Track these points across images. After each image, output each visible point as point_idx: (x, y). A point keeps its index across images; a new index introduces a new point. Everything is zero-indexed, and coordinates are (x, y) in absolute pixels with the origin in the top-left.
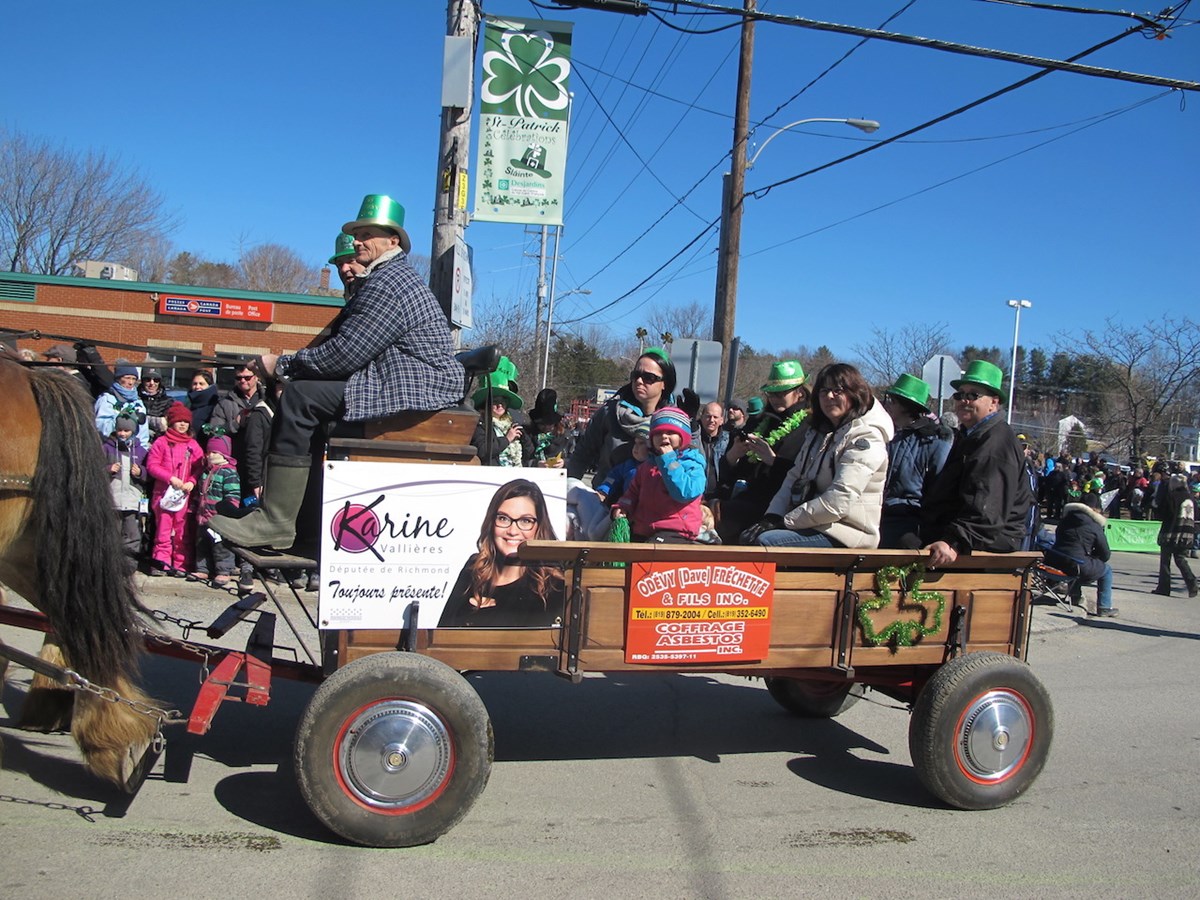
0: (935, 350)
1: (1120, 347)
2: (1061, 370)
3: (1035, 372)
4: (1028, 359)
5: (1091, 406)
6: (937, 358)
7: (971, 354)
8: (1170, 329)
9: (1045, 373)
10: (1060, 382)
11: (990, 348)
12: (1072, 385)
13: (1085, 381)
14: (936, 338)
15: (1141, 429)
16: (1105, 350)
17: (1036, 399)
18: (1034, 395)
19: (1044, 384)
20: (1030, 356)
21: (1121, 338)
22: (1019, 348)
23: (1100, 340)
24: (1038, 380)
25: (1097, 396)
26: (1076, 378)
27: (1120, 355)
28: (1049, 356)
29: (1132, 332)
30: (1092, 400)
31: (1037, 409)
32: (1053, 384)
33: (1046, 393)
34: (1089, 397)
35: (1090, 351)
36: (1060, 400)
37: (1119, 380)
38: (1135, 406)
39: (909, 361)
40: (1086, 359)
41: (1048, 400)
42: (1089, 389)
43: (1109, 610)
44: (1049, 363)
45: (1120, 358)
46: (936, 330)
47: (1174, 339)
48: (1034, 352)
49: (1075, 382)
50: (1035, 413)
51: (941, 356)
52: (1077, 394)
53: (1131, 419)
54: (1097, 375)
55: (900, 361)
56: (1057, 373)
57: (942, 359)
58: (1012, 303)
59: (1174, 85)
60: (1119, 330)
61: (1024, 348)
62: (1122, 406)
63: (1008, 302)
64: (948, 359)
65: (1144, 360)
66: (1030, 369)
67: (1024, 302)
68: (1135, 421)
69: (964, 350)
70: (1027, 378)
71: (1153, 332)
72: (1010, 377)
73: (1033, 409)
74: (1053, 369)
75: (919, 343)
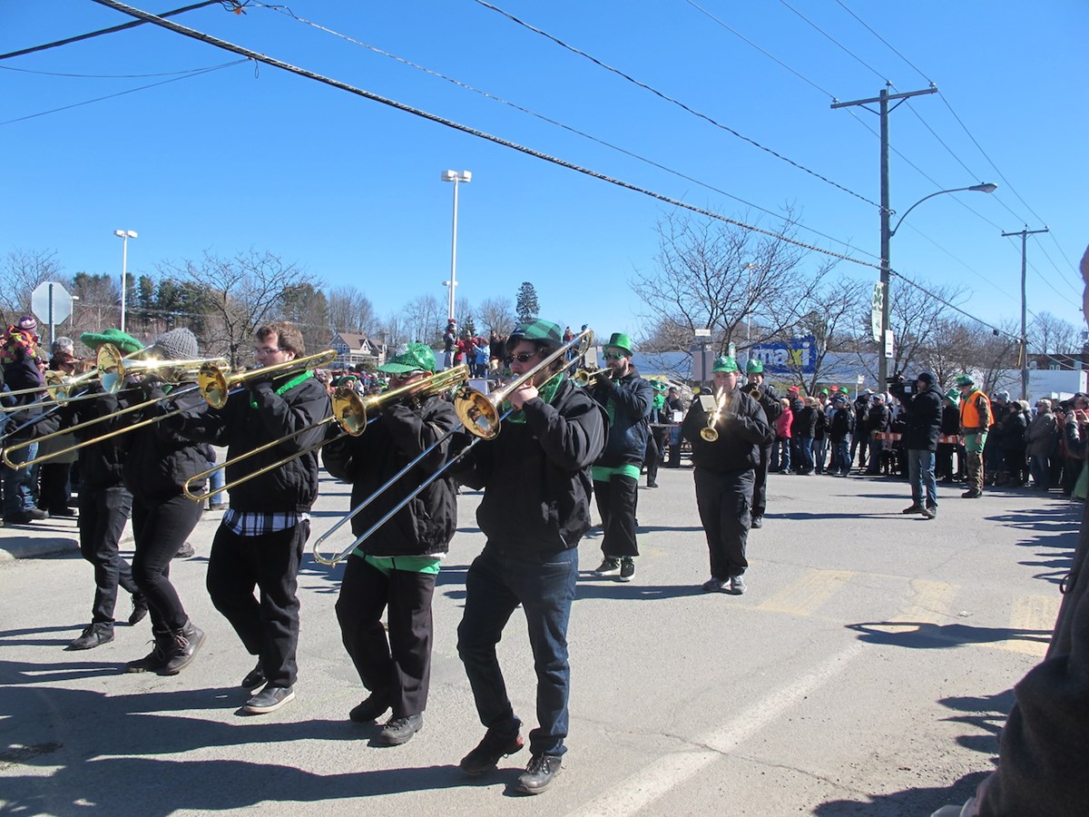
0: (45, 277)
1: (216, 275)
2: (168, 295)
3: (145, 297)
4: (137, 285)
5: (195, 327)
6: (45, 285)
7: (83, 280)
8: (256, 261)
9: (154, 298)
10: (168, 305)
11: (101, 275)
12: (179, 308)
13: (189, 305)
14: (45, 264)
15: (237, 345)
16: (205, 278)
17: (146, 322)
18: (144, 318)
19: (153, 308)
20: (139, 283)
21: (217, 268)
22: (128, 275)
23: (200, 269)
24: (147, 304)
25: (199, 318)
26: (181, 303)
27: (216, 282)
28: (156, 283)
29: (225, 263)
30: (196, 321)
31: (148, 331)
32: (161, 308)
33: (156, 316)
34: (193, 319)
35: (192, 279)
36: (168, 322)
37: (216, 304)
38: (231, 326)
39: (19, 286)
40: (188, 285)
41: (157, 322)
42: (193, 312)
43: (219, 504)
44: (157, 290)
45: (218, 286)
46: (45, 257)
47: (259, 269)
48: (142, 278)
49: (180, 306)
50: (147, 334)
51: (49, 283)
52: (183, 316)
53: (228, 338)
54: (199, 300)
55: (8, 287)
56: (164, 298)
57: (51, 286)
58: (119, 232)
59: (250, 56)
60: (214, 260)
61: (133, 275)
62: (221, 327)
63: (115, 232)
64: (57, 287)
65: (237, 286)
66: (140, 294)
67: (131, 233)
68: (232, 339)
69: (75, 276)
70: (138, 302)
71: (242, 263)
72: (121, 301)
73: (144, 331)
74: (161, 294)
75: (27, 269)
